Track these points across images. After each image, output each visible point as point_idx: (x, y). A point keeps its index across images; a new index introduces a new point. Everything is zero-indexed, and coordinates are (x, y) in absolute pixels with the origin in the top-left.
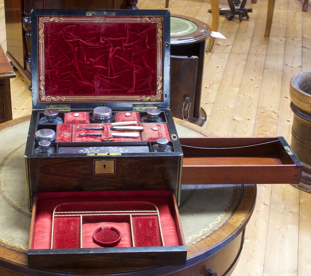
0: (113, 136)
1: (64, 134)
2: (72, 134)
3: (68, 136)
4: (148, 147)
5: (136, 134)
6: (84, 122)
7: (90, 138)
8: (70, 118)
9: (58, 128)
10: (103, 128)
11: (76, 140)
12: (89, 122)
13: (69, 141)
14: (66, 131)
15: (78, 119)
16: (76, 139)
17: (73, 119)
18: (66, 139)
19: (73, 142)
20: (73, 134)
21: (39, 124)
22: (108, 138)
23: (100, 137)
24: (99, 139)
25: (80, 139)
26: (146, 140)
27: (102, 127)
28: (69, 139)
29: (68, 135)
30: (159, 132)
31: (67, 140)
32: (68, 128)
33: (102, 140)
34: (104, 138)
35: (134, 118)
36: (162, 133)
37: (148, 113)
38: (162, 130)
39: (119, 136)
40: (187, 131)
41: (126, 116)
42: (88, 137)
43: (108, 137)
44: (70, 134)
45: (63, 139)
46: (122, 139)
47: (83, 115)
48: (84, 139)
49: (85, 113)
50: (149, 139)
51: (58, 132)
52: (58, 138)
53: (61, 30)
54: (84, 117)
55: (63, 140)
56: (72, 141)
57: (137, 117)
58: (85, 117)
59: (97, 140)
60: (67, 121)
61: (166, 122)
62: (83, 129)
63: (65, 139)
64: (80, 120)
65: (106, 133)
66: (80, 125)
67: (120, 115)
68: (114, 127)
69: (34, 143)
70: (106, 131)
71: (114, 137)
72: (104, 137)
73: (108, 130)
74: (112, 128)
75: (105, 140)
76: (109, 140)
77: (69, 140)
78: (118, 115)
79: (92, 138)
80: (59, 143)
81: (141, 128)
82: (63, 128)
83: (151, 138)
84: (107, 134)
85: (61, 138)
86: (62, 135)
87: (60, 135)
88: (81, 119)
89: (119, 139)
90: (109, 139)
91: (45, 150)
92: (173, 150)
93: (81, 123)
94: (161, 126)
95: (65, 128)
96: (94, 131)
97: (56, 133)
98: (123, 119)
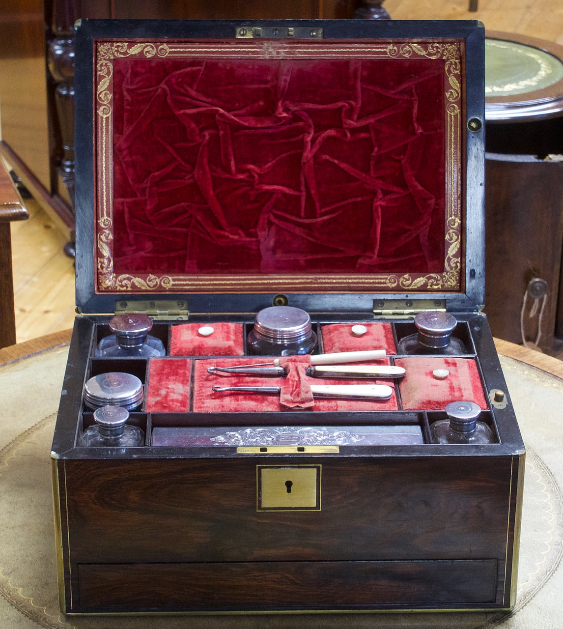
0: (314, 394)
1: (168, 388)
2: (192, 389)
3: (182, 395)
4: (419, 427)
5: (384, 390)
6: (228, 352)
7: (245, 399)
8: (186, 342)
9: (151, 369)
10: (286, 369)
11: (205, 405)
12: (242, 353)
13: (183, 408)
14: (174, 378)
15: (210, 343)
16: (203, 403)
17: (196, 344)
18: (175, 403)
19: (195, 411)
20: (196, 388)
21: (94, 358)
22: (299, 399)
23: (275, 398)
24: (272, 403)
25: (217, 402)
26: (414, 407)
27: (281, 369)
28: (183, 403)
29: (182, 392)
30: (451, 383)
31: (179, 404)
32: (181, 371)
33: (282, 407)
34: (287, 401)
35: (378, 340)
36: (462, 387)
37: (420, 325)
38: (460, 378)
39: (332, 395)
40: (537, 380)
41: (353, 334)
42: (241, 397)
43: (298, 396)
44: (188, 389)
45: (166, 403)
46: (340, 403)
47: (226, 330)
48: (229, 405)
49: (232, 325)
50: (423, 403)
51: (152, 380)
52: (152, 400)
53: (164, 82)
54: (228, 339)
55: (165, 407)
56: (191, 409)
57: (386, 337)
58: (233, 337)
59: (268, 407)
60: (177, 349)
61: (474, 353)
62: (226, 374)
63: (171, 403)
64: (215, 348)
65: (293, 385)
66: (215, 360)
67: (336, 332)
68: (318, 368)
69: (80, 414)
70: (293, 381)
71: (319, 397)
72: (288, 397)
73: (299, 378)
74: (311, 371)
75: (291, 406)
76: (304, 406)
77: (184, 406)
78: (330, 332)
79: (252, 400)
80: (154, 416)
81: (398, 370)
82: (166, 371)
83: (429, 402)
84: (296, 388)
85: (158, 399)
86: (163, 392)
87: (158, 390)
88: (220, 342)
89: (333, 404)
90: (303, 402)
91: (112, 435)
92: (494, 439)
93: (220, 354)
94: (457, 365)
95: (171, 369)
96: (259, 379)
97: (146, 385)
98: (344, 343)
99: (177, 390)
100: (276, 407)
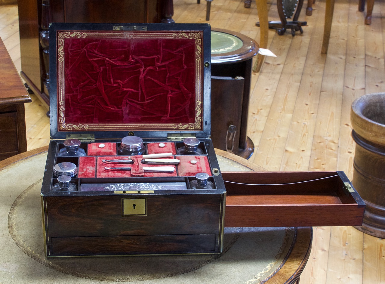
0: (144, 170)
1: (87, 168)
2: (96, 169)
3: (92, 171)
4: (185, 183)
5: (172, 169)
6: (110, 154)
7: (117, 172)
8: (94, 150)
9: (80, 161)
10: (133, 161)
11: (101, 175)
12: (116, 154)
13: (92, 176)
14: (89, 164)
15: (103, 150)
16: (101, 174)
17: (98, 151)
19: (98, 177)
20: (98, 168)
21: (58, 157)
22: (138, 172)
23: (129, 172)
24: (128, 174)
25: (106, 174)
26: (182, 175)
27: (131, 160)
28: (93, 174)
29: (92, 170)
30: (198, 166)
31: (91, 175)
32: (92, 162)
33: (132, 175)
34: (133, 173)
35: (169, 149)
36: (202, 167)
37: (185, 143)
38: (201, 164)
39: (151, 171)
40: (231, 164)
41: (160, 147)
42: (115, 172)
43: (138, 171)
44: (95, 168)
45: (86, 174)
46: (154, 174)
47: (110, 146)
48: (111, 175)
49: (112, 144)
50: (187, 173)
51: (80, 165)
52: (80, 173)
53: (84, 48)
54: (110, 149)
55: (86, 176)
56: (96, 176)
57: (172, 148)
58: (112, 148)
59: (126, 176)
60: (90, 153)
61: (207, 154)
62: (110, 163)
63: (88, 174)
64: (105, 152)
65: (136, 167)
66: (105, 157)
67: (153, 146)
68: (146, 160)
69: (52, 179)
70: (136, 165)
71: (146, 171)
72: (134, 171)
73: (138, 164)
74: (143, 161)
75: (135, 175)
76: (140, 175)
77: (93, 175)
78: (151, 146)
79: (120, 172)
80: (81, 179)
81: (177, 161)
82: (86, 161)
83: (189, 173)
84: (137, 168)
85: (83, 172)
86: (85, 170)
87: (83, 169)
88: (107, 150)
89: (152, 174)
90: (140, 174)
91: (65, 187)
92: (214, 187)
93: (107, 155)
94: (200, 159)
95: (88, 161)
96: (122, 164)
97: (78, 167)
98: (156, 151)
99: (90, 169)
100: (129, 175)
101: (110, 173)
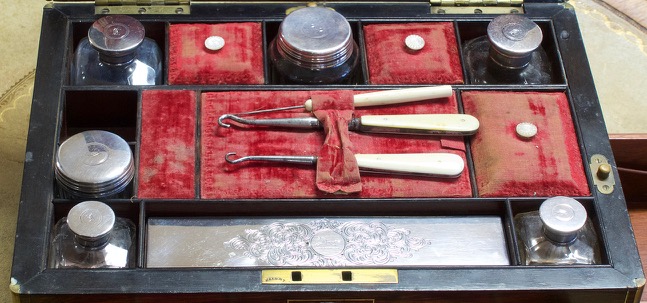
0: (361, 168)
1: (166, 152)
2: (198, 150)
3: (185, 164)
5: (451, 163)
6: (242, 81)
7: (269, 175)
8: (189, 61)
9: (144, 110)
10: (322, 122)
11: (216, 185)
12: (261, 80)
13: (186, 191)
14: (174, 130)
15: (220, 63)
16: (214, 180)
17: (202, 65)
18: (176, 181)
19: (204, 197)
20: (204, 149)
22: (341, 179)
23: (306, 174)
24: (305, 182)
25: (231, 179)
26: (489, 192)
27: (316, 120)
28: (186, 180)
29: (184, 158)
30: (540, 149)
31: (181, 183)
32: (184, 117)
33: (320, 194)
34: (325, 182)
35: (439, 61)
36: (556, 158)
38: (552, 138)
39: (385, 171)
41: (407, 50)
42: (264, 171)
43: (340, 174)
44: (193, 149)
45: (164, 181)
46: (397, 183)
47: (240, 41)
48: (249, 185)
49: (247, 28)
50: (506, 185)
51: (145, 134)
52: (147, 174)
54: (244, 58)
55: (163, 189)
56: (198, 192)
57: (449, 52)
58: (249, 52)
59: (299, 191)
60: (177, 73)
62: (242, 125)
63: (171, 182)
64: (227, 72)
65: (333, 156)
66: (227, 96)
67: (384, 42)
68: (368, 120)
70: (333, 149)
71: (368, 173)
72: (327, 175)
73: (341, 145)
74: (355, 125)
75: (331, 190)
76: (348, 190)
77: (189, 187)
78: (376, 41)
79: (278, 175)
80: (147, 204)
81: (466, 123)
82: (163, 117)
83: (513, 184)
84: (337, 161)
85: (154, 172)
86: (160, 159)
87: (153, 154)
88: (233, 63)
89: (385, 184)
90: (346, 184)
92: (602, 257)
93: (233, 82)
94: (547, 111)
95: (170, 113)
96: (286, 134)
97: (137, 143)
98: (395, 65)
99: (178, 152)
100: (310, 190)
101: (246, 174)
